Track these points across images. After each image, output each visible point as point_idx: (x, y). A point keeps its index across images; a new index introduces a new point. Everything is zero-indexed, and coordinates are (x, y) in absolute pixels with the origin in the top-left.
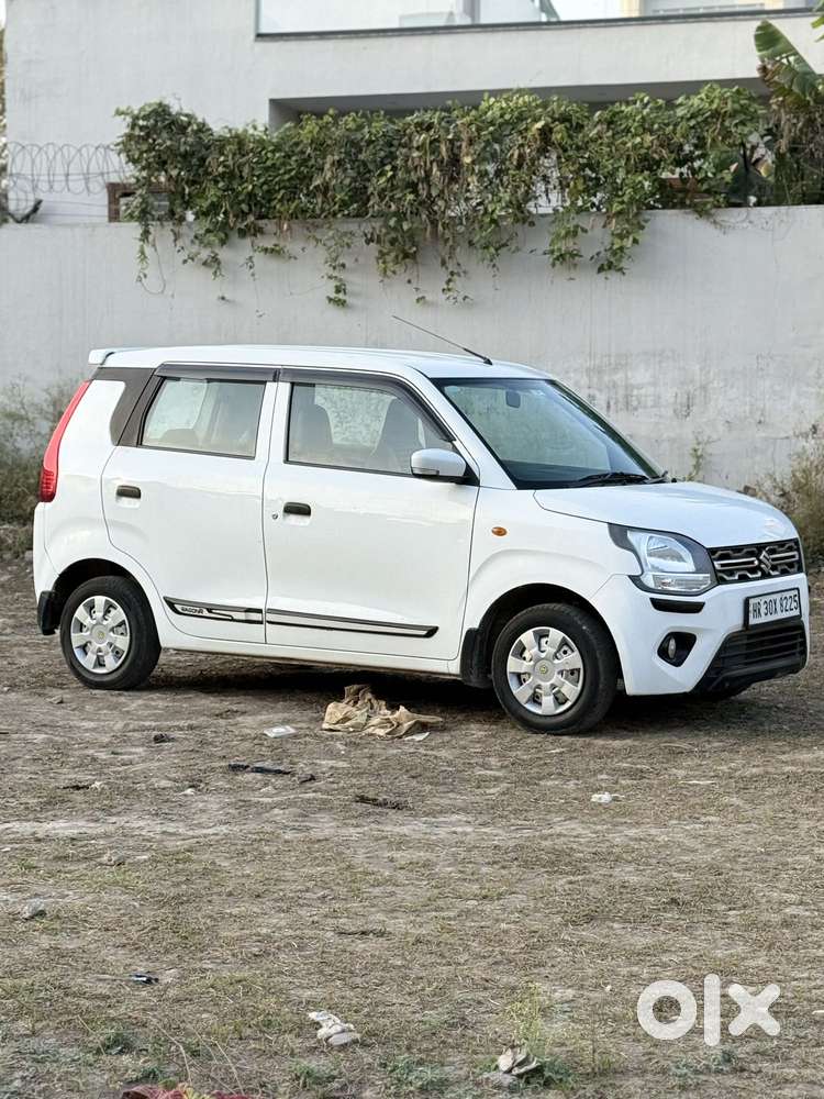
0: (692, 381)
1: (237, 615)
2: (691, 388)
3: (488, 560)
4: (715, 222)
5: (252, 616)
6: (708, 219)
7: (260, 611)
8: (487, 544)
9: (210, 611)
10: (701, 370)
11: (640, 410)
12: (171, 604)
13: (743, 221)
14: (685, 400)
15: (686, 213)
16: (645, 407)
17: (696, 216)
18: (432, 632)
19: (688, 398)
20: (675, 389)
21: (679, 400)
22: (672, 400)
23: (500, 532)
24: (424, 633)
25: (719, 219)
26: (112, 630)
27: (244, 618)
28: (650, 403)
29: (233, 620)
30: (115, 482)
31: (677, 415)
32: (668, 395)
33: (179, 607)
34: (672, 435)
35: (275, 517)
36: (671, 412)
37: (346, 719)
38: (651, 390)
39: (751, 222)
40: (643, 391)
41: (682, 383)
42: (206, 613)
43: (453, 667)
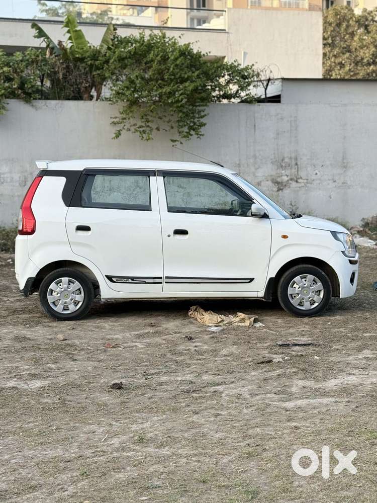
0: (26, 171)
1: (147, 281)
2: (26, 174)
3: (280, 248)
4: (33, 106)
5: (156, 280)
6: (29, 104)
7: (161, 278)
8: (279, 242)
9: (132, 280)
10: (30, 166)
11: (5, 184)
12: (110, 278)
13: (44, 106)
14: (23, 179)
15: (20, 101)
16: (7, 182)
17: (24, 102)
18: (251, 280)
19: (25, 178)
20: (19, 175)
21: (21, 179)
22: (18, 179)
23: (285, 237)
24: (248, 281)
25: (34, 104)
26: (73, 293)
27: (152, 282)
28: (9, 180)
29: (146, 283)
30: (74, 224)
31: (21, 186)
32: (16, 177)
33: (114, 280)
34: (19, 194)
35: (169, 236)
36: (18, 184)
37: (223, 321)
38: (9, 175)
39: (47, 106)
40: (6, 176)
41: (22, 172)
42: (130, 281)
43: (261, 294)
